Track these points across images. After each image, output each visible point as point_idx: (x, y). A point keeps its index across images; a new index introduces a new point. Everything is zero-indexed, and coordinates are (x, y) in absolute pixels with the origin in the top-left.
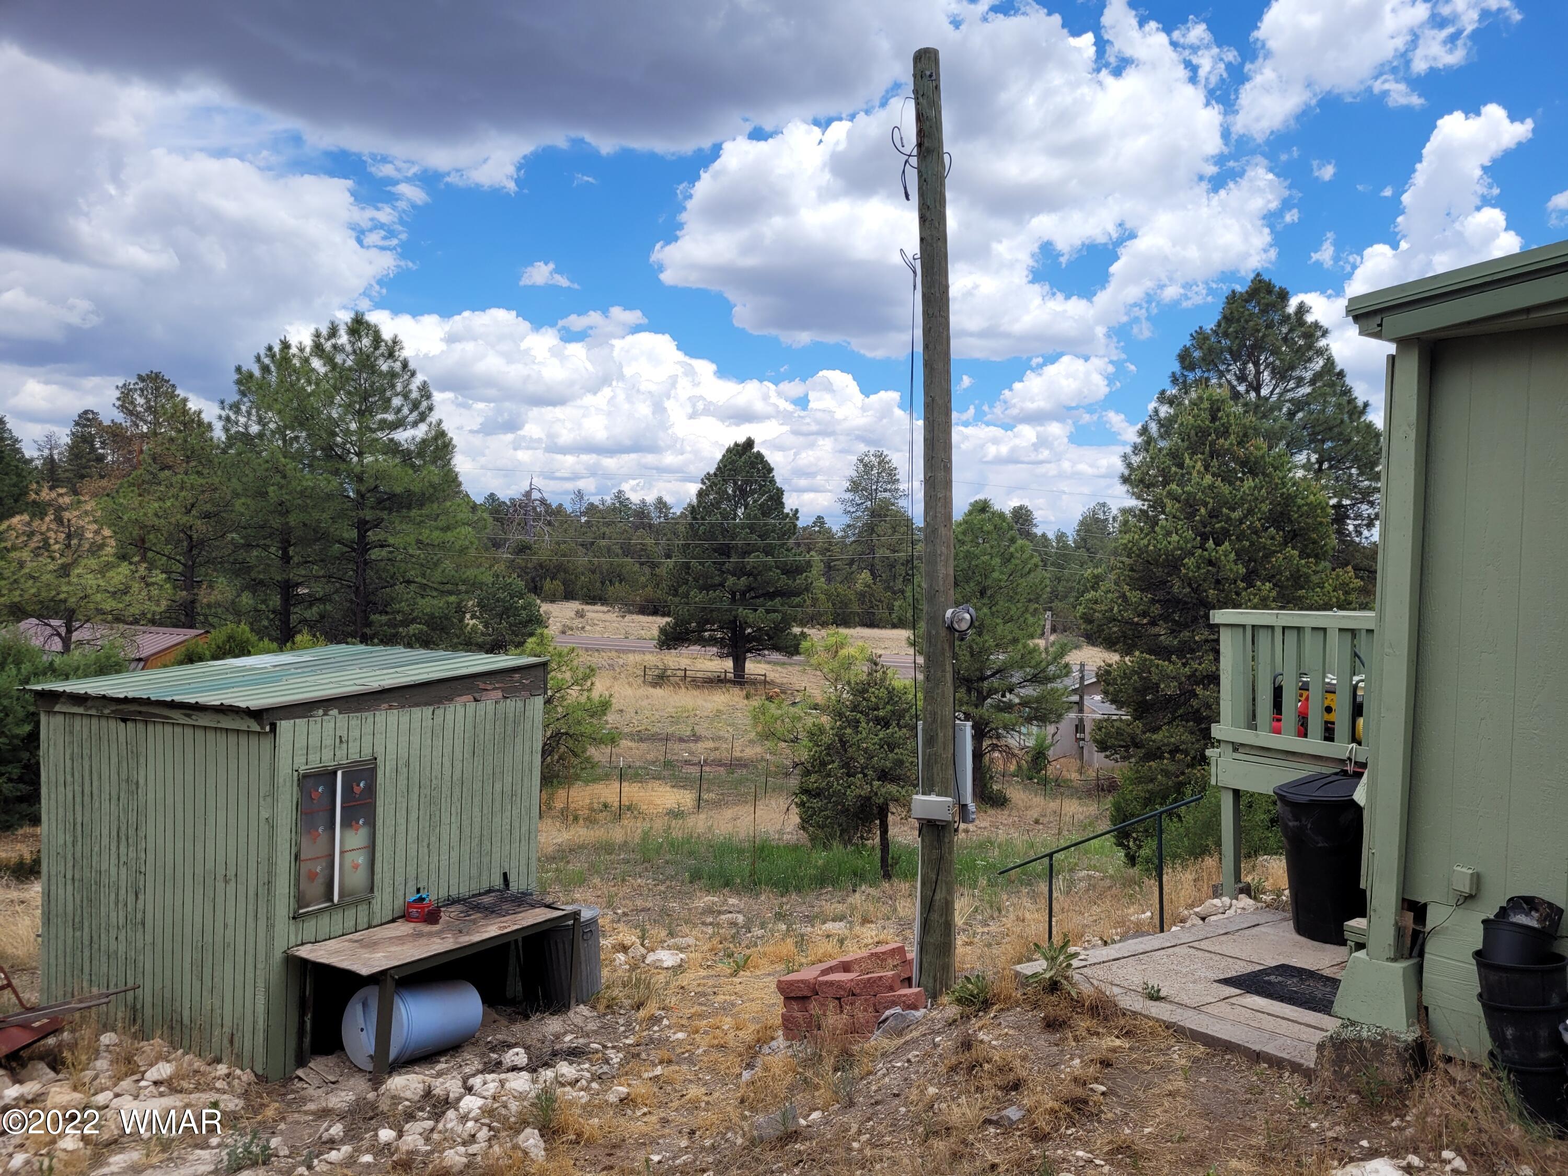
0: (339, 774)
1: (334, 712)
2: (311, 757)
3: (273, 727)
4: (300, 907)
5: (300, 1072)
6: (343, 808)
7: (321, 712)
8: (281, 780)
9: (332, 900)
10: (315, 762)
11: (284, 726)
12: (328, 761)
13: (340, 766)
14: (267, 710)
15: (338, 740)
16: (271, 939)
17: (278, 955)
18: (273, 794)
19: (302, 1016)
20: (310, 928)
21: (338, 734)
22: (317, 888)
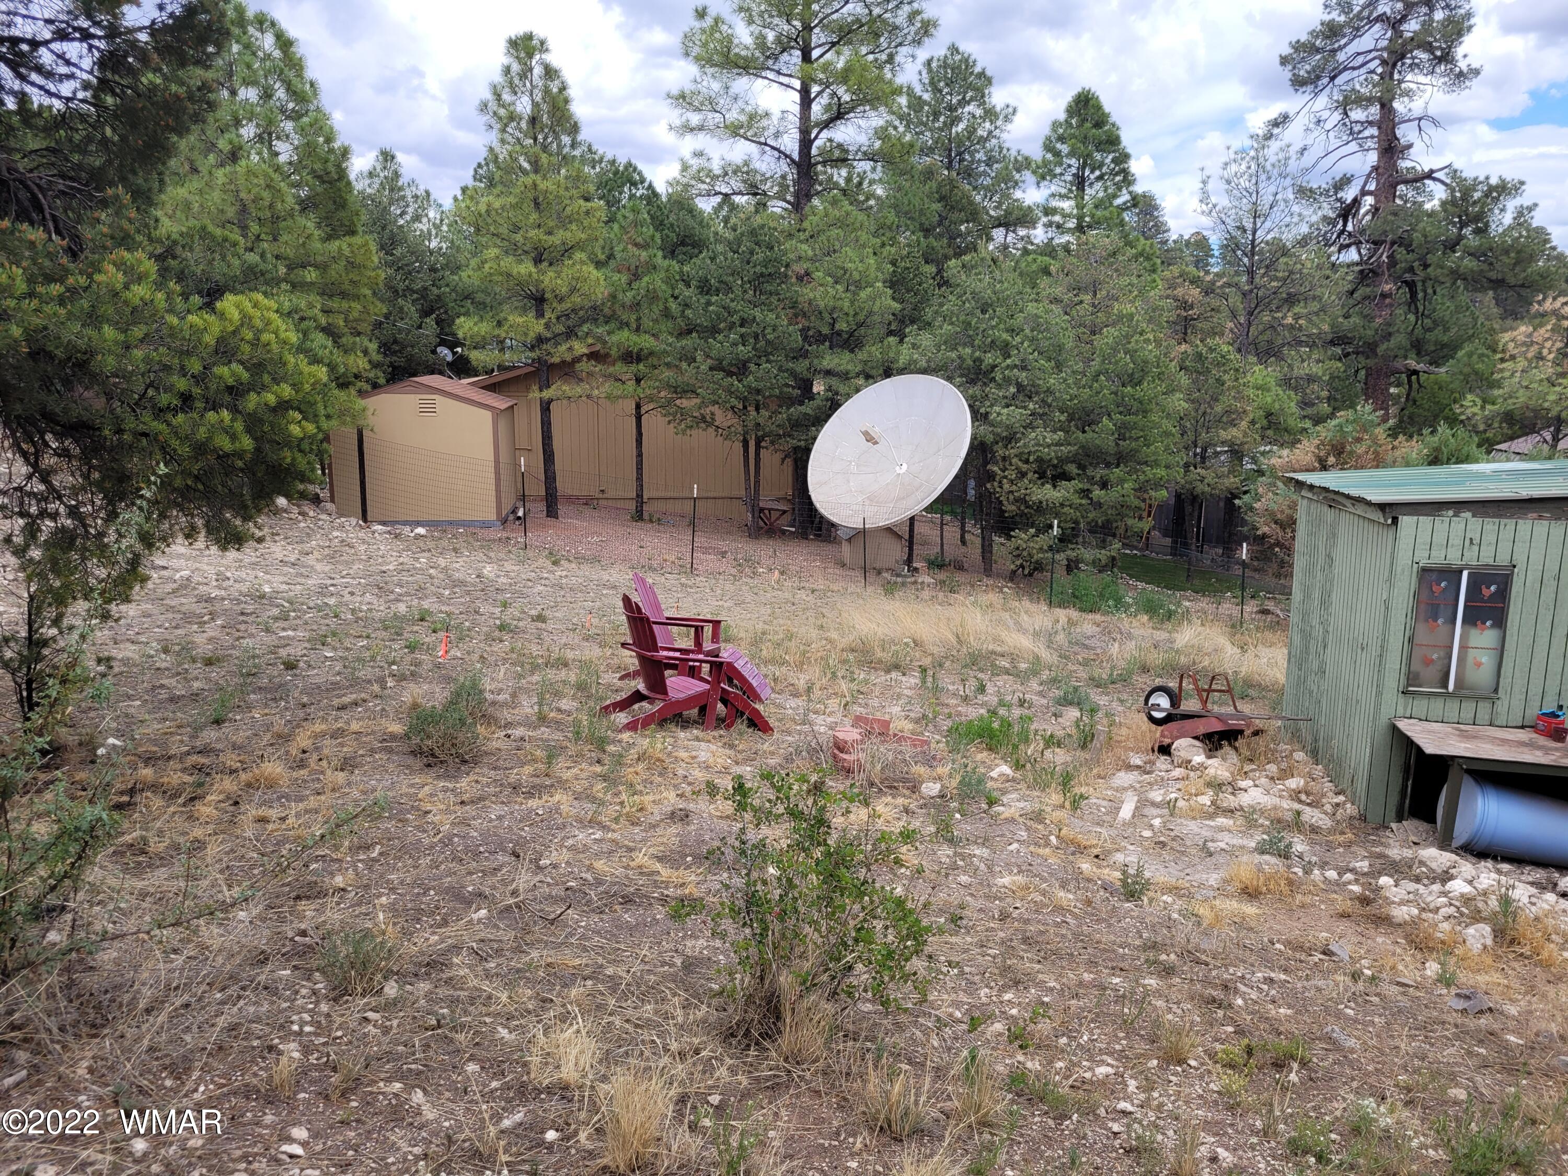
0: (1465, 574)
1: (1468, 515)
2: (1433, 553)
3: (1395, 520)
4: (1409, 685)
5: (1394, 825)
6: (1466, 607)
7: (1451, 513)
8: (1399, 569)
9: (1446, 687)
10: (1438, 558)
11: (1406, 521)
12: (1454, 558)
13: (1467, 567)
14: (1391, 505)
15: (1467, 542)
16: (1378, 705)
17: (1383, 720)
18: (1390, 580)
19: (1405, 780)
20: (1420, 706)
21: (1468, 536)
22: (1431, 673)
